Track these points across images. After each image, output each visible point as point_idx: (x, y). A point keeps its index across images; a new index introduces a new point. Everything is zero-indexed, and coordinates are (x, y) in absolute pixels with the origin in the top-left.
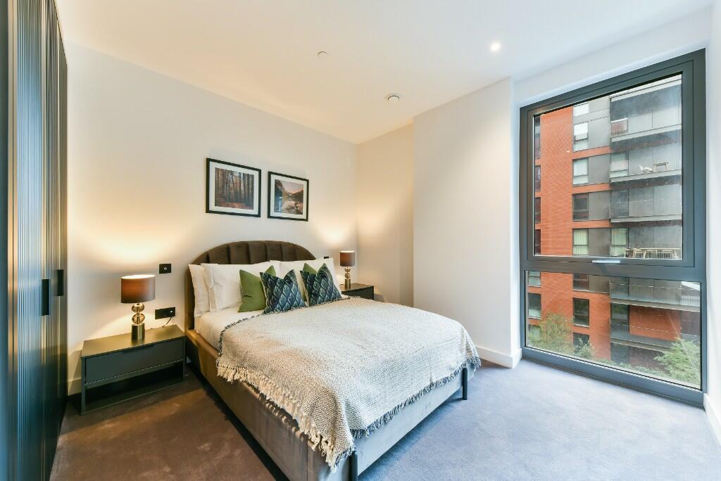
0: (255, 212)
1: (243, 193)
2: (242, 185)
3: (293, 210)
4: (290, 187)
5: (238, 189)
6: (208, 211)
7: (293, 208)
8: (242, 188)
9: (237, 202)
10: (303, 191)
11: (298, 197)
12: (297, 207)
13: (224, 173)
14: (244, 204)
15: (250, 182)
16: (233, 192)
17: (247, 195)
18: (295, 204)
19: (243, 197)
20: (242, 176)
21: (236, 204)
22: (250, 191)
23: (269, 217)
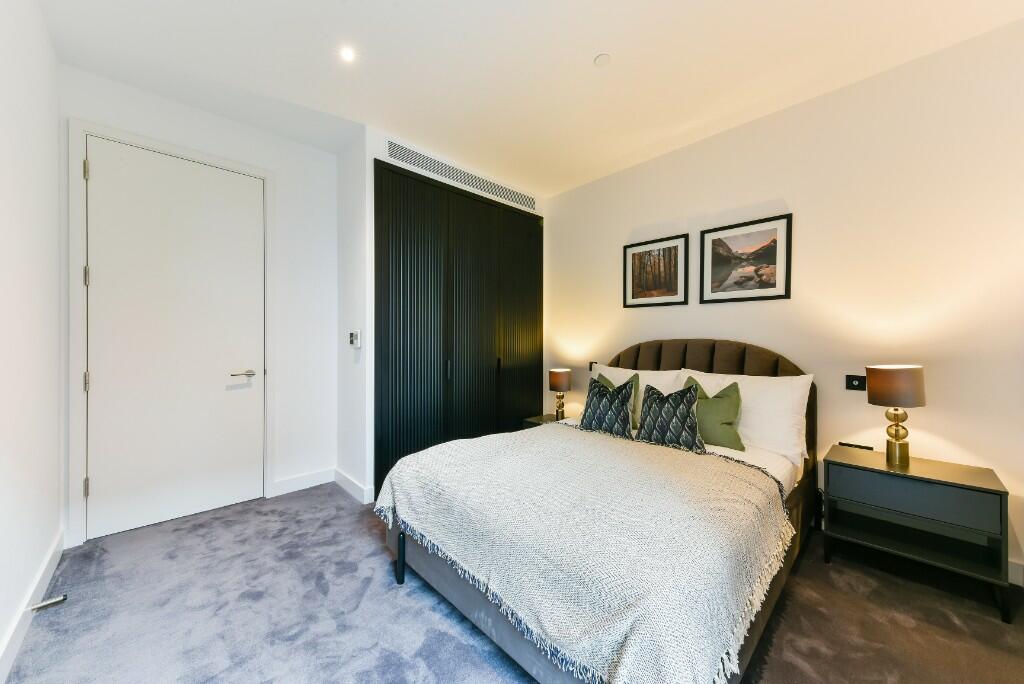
0: (680, 297)
1: (663, 275)
2: (662, 265)
3: (752, 283)
4: (743, 243)
5: (657, 271)
6: (625, 306)
7: (750, 279)
8: (662, 269)
9: (655, 289)
10: (775, 241)
11: (766, 255)
12: (760, 276)
13: (641, 256)
14: (665, 290)
15: (673, 258)
16: (651, 276)
17: (668, 277)
18: (756, 271)
19: (662, 280)
20: (661, 252)
21: (653, 292)
22: (673, 269)
23: (702, 301)
